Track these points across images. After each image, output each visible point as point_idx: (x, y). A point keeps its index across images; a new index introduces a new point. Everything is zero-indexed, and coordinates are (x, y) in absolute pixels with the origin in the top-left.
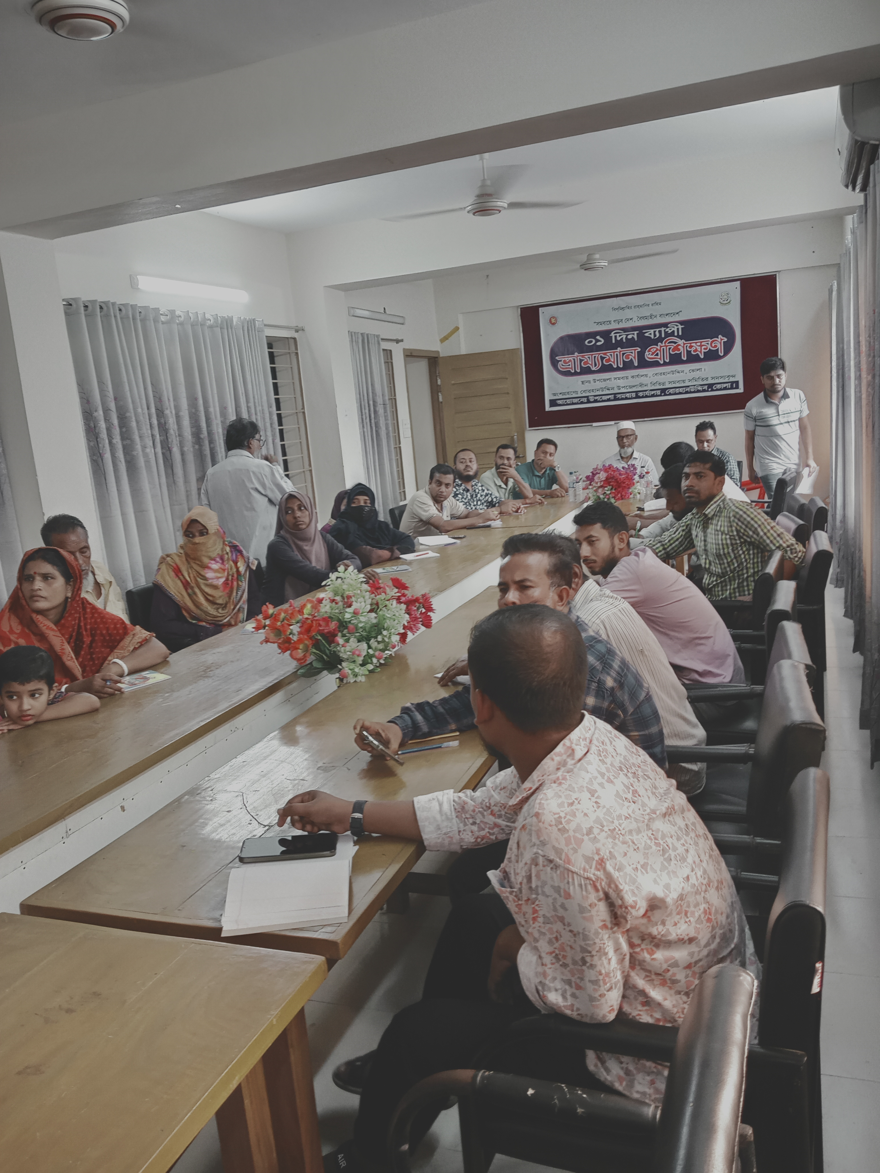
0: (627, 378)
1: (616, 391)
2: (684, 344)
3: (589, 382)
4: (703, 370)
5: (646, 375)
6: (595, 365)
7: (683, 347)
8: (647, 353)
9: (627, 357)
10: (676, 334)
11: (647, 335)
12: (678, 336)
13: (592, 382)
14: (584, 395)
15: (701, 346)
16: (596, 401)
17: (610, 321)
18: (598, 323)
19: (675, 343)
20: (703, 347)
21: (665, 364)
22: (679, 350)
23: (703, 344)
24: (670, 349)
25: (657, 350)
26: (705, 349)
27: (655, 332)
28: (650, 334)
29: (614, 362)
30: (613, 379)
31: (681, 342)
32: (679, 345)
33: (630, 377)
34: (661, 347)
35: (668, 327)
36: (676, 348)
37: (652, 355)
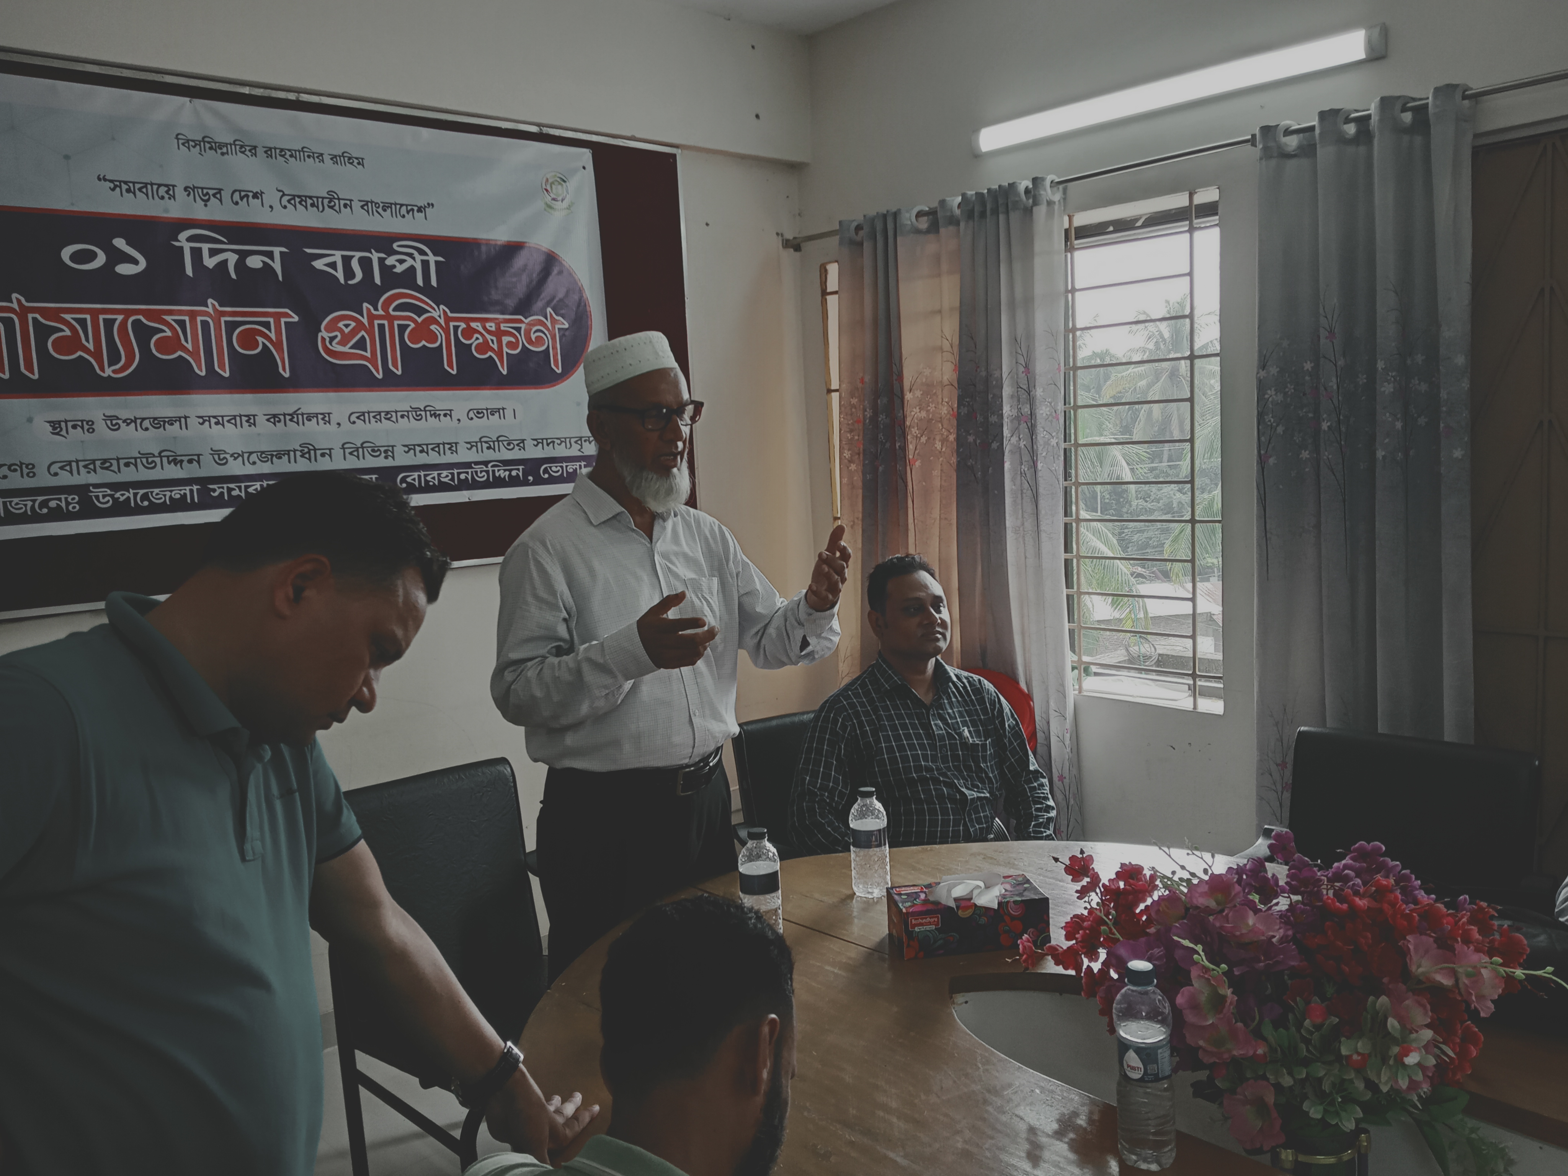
0: (251, 420)
1: (210, 469)
2: (448, 320)
3: (89, 426)
4: (509, 413)
5: (326, 418)
6: (114, 358)
7: (446, 331)
8: (324, 334)
9: (248, 339)
10: (420, 282)
11: (319, 264)
12: (426, 290)
13: (101, 426)
14: (65, 479)
15: (499, 334)
16: (121, 509)
17: (170, 188)
18: (116, 185)
19: (420, 311)
20: (505, 339)
21: (390, 382)
22: (433, 338)
23: (503, 327)
24: (403, 328)
25: (360, 326)
26: (510, 345)
27: (347, 260)
28: (333, 265)
29: (195, 354)
30: (193, 422)
31: (438, 312)
32: (433, 320)
33: (261, 420)
34: (372, 318)
35: (392, 252)
36: (423, 331)
37: (343, 343)
